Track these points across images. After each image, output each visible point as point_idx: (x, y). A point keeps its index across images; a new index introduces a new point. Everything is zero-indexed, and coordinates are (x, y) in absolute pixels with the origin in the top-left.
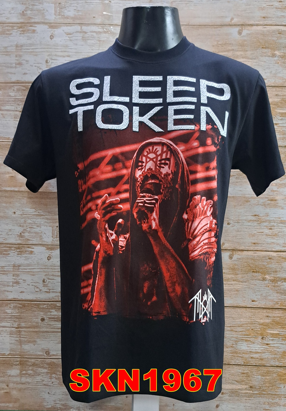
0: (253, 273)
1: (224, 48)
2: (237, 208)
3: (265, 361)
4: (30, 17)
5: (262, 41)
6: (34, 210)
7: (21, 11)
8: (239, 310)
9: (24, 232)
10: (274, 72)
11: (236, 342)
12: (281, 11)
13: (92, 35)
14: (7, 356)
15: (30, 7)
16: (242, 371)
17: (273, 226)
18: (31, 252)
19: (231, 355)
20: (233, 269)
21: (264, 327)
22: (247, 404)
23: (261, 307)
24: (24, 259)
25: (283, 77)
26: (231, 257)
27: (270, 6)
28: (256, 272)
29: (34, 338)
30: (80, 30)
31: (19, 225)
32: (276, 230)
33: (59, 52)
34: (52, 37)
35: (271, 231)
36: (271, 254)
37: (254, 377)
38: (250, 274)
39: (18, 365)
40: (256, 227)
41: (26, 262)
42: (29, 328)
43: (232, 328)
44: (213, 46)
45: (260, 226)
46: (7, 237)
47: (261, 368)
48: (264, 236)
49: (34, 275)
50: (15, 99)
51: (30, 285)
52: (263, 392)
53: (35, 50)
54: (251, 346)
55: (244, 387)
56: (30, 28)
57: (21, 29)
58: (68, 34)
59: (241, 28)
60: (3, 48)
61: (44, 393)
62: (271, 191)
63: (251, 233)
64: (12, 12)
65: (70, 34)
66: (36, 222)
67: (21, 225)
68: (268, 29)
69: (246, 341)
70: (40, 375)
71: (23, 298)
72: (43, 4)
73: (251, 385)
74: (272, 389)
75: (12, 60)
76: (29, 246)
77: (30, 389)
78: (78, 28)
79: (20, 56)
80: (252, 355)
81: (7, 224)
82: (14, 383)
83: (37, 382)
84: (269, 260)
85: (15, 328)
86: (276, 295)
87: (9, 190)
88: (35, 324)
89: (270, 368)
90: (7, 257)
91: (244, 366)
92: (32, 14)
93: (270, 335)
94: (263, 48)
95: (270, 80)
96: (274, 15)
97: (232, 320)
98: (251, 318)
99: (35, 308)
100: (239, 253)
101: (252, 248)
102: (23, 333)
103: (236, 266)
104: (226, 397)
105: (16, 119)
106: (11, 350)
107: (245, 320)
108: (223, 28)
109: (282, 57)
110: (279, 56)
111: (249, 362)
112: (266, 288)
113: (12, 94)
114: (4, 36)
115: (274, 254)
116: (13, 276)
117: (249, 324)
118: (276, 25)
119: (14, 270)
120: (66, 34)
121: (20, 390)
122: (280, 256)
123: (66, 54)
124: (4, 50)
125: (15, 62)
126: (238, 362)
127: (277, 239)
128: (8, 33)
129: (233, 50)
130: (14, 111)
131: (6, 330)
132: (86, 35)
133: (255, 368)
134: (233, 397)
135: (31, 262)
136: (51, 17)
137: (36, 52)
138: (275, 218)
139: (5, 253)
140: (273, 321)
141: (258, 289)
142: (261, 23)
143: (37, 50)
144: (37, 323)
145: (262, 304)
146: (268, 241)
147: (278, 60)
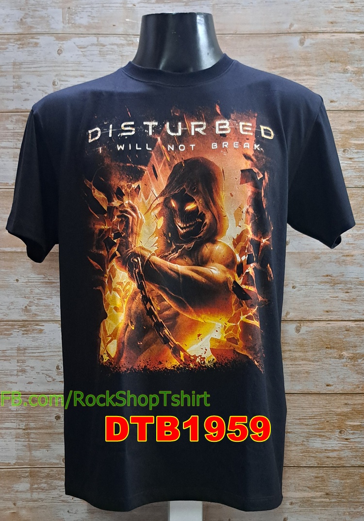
0: (327, 349)
1: (283, 63)
2: (304, 267)
3: (344, 460)
4: (31, 27)
5: (330, 53)
6: (43, 276)
7: (18, 18)
8: (310, 397)
9: (30, 305)
10: (346, 92)
11: (308, 438)
13: (112, 49)
14: (12, 465)
15: (31, 13)
16: (316, 475)
17: (351, 288)
18: (41, 331)
20: (302, 345)
22: (322, 516)
23: (338, 392)
24: (32, 339)
25: (358, 99)
27: (339, 8)
28: (331, 348)
29: (48, 442)
30: (97, 43)
32: (353, 294)
33: (69, 71)
34: (60, 52)
35: (347, 294)
36: (348, 325)
37: (331, 482)
39: (27, 477)
40: (329, 291)
41: (34, 344)
42: (40, 428)
43: (302, 420)
44: (268, 60)
45: (334, 289)
46: (8, 311)
47: (339, 470)
48: (340, 301)
51: (41, 373)
52: (342, 500)
53: (38, 69)
55: (319, 494)
56: (31, 40)
57: (19, 43)
58: (81, 48)
59: (303, 37)
61: (62, 512)
62: (347, 244)
63: (322, 298)
65: (84, 48)
66: (46, 292)
67: (27, 295)
68: (338, 37)
69: (320, 436)
70: (56, 488)
71: (32, 391)
72: (47, 9)
73: (328, 491)
74: (353, 496)
76: (37, 323)
77: (44, 507)
78: (93, 39)
79: (19, 77)
80: (328, 454)
81: (8, 296)
82: (23, 500)
84: (346, 332)
86: (356, 376)
87: (9, 251)
88: (47, 423)
90: (9, 338)
91: (317, 468)
92: (33, 22)
94: (331, 61)
95: (341, 102)
96: (344, 19)
100: (309, 324)
101: (324, 318)
102: (32, 436)
103: (306, 341)
106: (18, 458)
107: (319, 410)
109: (356, 73)
110: (352, 71)
111: (324, 462)
112: (343, 367)
113: (10, 126)
115: (352, 324)
116: (18, 362)
117: (323, 415)
118: (347, 32)
119: (19, 354)
120: (78, 48)
121: (31, 509)
122: (359, 327)
123: (79, 73)
125: (12, 85)
126: (310, 463)
127: (354, 304)
128: (3, 47)
129: (294, 65)
130: (12, 148)
131: (11, 433)
132: (105, 49)
133: (332, 469)
134: (305, 507)
135: (41, 343)
136: (58, 26)
137: (40, 72)
138: (353, 278)
139: (6, 332)
141: (333, 370)
142: (328, 29)
144: (50, 422)
145: (339, 388)
146: (344, 308)
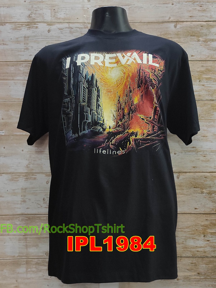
12: (202, 12)
19: (182, 250)
21: (205, 228)
26: (178, 178)
31: (26, 159)
38: (192, 190)
49: (36, 195)
50: (24, 72)
54: (196, 242)
60: (15, 39)
64: (22, 15)
75: (22, 46)
83: (39, 277)
85: (22, 236)
89: (211, 258)
93: (209, 234)
97: (182, 223)
98: (195, 221)
99: (38, 219)
104: (181, 282)
105: (24, 86)
108: (164, 24)
114: (16, 30)
124: (16, 40)
140: (210, 223)
143: (39, 40)
147: (202, 43)
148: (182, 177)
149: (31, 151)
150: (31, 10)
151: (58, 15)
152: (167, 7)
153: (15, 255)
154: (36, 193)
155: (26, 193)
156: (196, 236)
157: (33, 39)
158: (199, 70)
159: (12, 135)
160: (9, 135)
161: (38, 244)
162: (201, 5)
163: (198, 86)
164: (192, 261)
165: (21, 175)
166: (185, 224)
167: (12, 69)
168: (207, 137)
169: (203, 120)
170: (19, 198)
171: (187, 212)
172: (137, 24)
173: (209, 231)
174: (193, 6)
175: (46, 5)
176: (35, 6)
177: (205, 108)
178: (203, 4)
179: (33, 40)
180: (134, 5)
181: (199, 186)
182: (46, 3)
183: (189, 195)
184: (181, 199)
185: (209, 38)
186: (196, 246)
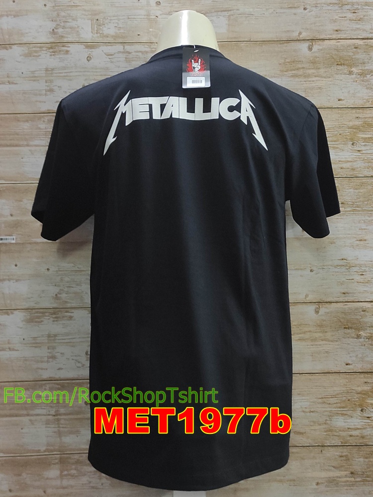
148: (323, 310)
149: (62, 269)
150: (56, 21)
151: (104, 29)
152: (295, 14)
153: (39, 449)
154: (74, 343)
155: (56, 343)
156: (348, 410)
157: (62, 73)
158: (351, 124)
159: (30, 243)
160: (23, 244)
161: (78, 429)
162: (355, 10)
163: (351, 152)
164: (342, 452)
165: (46, 313)
166: (329, 390)
167: (26, 126)
168: (365, 240)
169: (360, 211)
170: (44, 352)
171: (333, 370)
172: (243, 44)
173: (370, 401)
174: (340, 11)
175: (84, 12)
176: (63, 14)
177: (362, 191)
178: (358, 9)
179: (61, 75)
180: (238, 10)
181: (353, 326)
182: (83, 7)
183: (337, 341)
184: (322, 348)
185: (368, 68)
186: (348, 427)
